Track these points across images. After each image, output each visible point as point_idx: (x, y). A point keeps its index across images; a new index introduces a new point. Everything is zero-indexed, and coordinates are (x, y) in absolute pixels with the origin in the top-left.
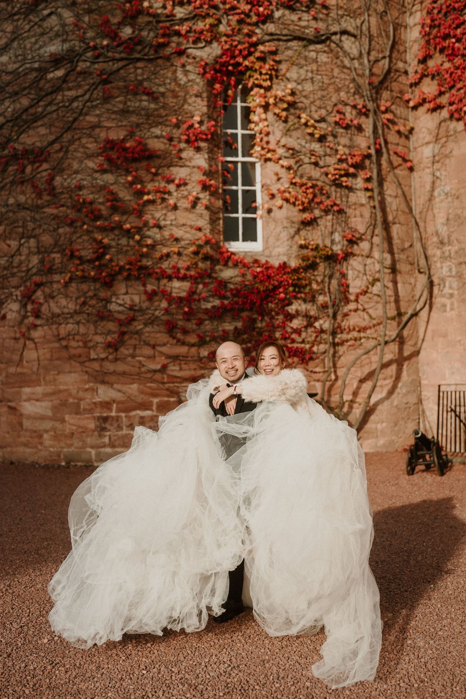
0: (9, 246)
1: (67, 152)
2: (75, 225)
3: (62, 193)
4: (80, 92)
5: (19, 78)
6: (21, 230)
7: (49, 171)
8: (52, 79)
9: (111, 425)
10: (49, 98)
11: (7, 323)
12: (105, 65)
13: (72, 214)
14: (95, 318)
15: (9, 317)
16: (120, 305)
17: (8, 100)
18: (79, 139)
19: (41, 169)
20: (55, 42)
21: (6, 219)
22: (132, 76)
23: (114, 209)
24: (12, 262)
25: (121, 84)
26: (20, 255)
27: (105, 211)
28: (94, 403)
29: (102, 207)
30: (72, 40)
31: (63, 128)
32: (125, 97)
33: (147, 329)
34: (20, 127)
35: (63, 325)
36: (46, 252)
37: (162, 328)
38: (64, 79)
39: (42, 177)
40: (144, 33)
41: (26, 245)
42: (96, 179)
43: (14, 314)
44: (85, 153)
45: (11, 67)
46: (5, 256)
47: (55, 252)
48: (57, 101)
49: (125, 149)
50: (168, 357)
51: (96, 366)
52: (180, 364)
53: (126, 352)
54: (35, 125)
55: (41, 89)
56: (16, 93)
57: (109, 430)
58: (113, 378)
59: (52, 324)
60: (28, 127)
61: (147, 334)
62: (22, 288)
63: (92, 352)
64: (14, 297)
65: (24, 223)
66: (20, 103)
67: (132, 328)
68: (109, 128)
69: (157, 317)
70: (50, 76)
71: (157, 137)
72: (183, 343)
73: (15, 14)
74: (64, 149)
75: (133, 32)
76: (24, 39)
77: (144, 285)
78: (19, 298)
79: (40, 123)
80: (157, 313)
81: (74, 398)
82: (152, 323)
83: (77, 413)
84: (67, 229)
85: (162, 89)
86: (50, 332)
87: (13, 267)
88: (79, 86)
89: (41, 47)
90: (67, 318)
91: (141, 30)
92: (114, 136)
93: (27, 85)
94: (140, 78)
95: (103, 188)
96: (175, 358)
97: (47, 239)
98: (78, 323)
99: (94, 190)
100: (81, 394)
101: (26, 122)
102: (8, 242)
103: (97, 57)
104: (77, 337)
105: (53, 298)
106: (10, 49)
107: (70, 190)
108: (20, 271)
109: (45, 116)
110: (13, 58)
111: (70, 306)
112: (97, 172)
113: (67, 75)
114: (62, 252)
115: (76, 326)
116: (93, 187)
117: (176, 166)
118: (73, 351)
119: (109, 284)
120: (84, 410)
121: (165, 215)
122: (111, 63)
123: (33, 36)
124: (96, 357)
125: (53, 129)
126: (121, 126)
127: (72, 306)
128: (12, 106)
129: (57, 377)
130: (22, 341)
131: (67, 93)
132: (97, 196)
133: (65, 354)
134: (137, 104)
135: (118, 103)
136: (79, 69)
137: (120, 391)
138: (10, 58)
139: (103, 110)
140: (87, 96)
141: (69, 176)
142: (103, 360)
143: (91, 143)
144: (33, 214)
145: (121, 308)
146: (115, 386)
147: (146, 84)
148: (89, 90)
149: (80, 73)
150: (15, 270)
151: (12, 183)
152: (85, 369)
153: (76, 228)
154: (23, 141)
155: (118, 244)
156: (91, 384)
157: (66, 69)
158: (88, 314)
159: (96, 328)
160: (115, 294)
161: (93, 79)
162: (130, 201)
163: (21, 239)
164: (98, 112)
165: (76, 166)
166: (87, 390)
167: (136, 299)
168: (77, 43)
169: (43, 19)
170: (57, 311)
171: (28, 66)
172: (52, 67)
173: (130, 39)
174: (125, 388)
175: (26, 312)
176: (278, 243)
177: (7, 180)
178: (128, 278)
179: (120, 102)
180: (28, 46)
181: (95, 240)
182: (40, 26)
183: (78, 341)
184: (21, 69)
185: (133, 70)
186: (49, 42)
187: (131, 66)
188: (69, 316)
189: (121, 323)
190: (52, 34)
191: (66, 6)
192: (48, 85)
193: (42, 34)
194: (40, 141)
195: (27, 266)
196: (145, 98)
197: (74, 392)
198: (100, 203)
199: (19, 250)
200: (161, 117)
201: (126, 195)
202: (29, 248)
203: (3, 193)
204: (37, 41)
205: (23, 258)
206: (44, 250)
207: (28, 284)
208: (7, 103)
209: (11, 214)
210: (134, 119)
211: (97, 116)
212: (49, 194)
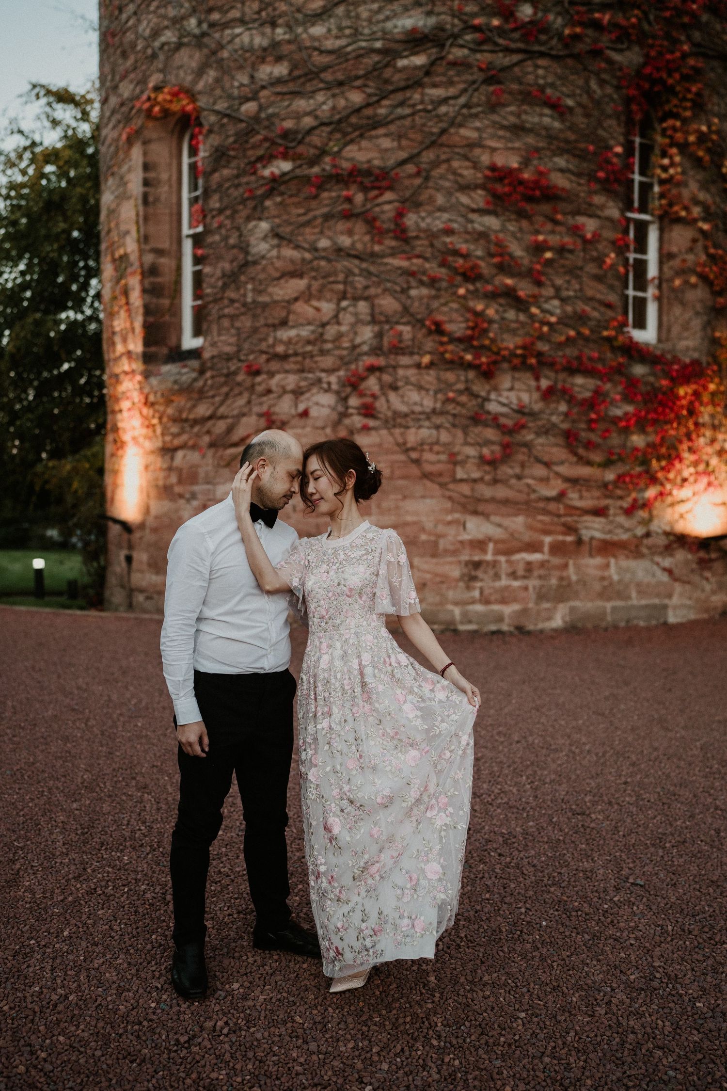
0: (318, 309)
1: (427, 178)
2: (437, 285)
3: (417, 237)
4: (452, 91)
5: (347, 60)
6: (341, 287)
7: (397, 204)
8: (405, 68)
9: (485, 572)
10: (399, 96)
11: (310, 422)
12: (488, 57)
13: (432, 268)
14: (465, 422)
15: (314, 412)
16: (504, 405)
17: (322, 93)
18: (448, 161)
19: (380, 200)
20: (412, 13)
21: (313, 269)
22: (530, 78)
23: (501, 268)
24: (322, 334)
25: (515, 87)
26: (339, 323)
27: (485, 268)
28: (461, 542)
29: (482, 264)
30: (439, 14)
31: (421, 143)
32: (519, 106)
33: (541, 440)
34: (345, 134)
35: (413, 430)
36: (387, 322)
37: (560, 441)
38: (428, 71)
39: (383, 212)
40: (551, 17)
41: (351, 309)
42: (472, 222)
43: (326, 411)
44: (456, 182)
45: (329, 44)
46: (309, 324)
47: (404, 324)
48: (411, 102)
49: (521, 182)
50: (567, 480)
51: (465, 489)
52: (580, 491)
53: (510, 471)
54: (373, 133)
55: (387, 81)
56: (341, 84)
57: (482, 580)
58: (489, 508)
59: (394, 426)
60: (361, 136)
62: (342, 373)
63: (459, 469)
64: (325, 386)
65: (347, 277)
66: (346, 99)
67: (518, 438)
68: (494, 150)
69: (554, 425)
70: (401, 63)
71: (562, 171)
72: (589, 463)
74: (424, 174)
75: (535, 14)
76: (357, 4)
77: (537, 379)
78: (335, 387)
79: (381, 131)
80: (554, 419)
81: (430, 534)
82: (546, 433)
83: (434, 556)
84: (425, 291)
85: (570, 102)
86: (391, 439)
87: (326, 341)
88: (451, 83)
89: (388, 18)
90: (419, 420)
91: (546, 11)
92: (500, 160)
93: (361, 72)
94: (541, 82)
95: (483, 236)
96: (574, 481)
97: (388, 304)
98: (438, 427)
99: (468, 237)
100: (441, 528)
101: (356, 128)
102: (315, 303)
103: (481, 43)
104: (436, 448)
105: (396, 389)
106: (330, 16)
107: (432, 235)
108: (339, 348)
109: (392, 122)
110: (335, 32)
111: (425, 403)
112: (474, 211)
113: (433, 64)
114: (417, 322)
115: (434, 432)
116: (467, 232)
117: (584, 214)
118: (428, 468)
119: (487, 374)
120: (446, 551)
121: (568, 282)
122: (501, 55)
124: (465, 476)
125: (404, 142)
126: (513, 149)
127: (428, 403)
128: (330, 103)
129: (401, 504)
131: (427, 91)
132: (472, 247)
133: (415, 471)
134: (536, 119)
135: (509, 114)
136: (451, 57)
137: (499, 525)
138: (329, 30)
139: (486, 122)
140: (462, 100)
141: (430, 213)
142: (475, 481)
143: (467, 168)
144: (364, 265)
145: (504, 410)
146: (493, 518)
147: (549, 91)
148: (465, 90)
149: (454, 64)
150: (329, 346)
151: (327, 217)
152: (447, 493)
153: (439, 290)
154: (350, 155)
155: (503, 319)
156: (457, 516)
157: (429, 56)
158: (454, 416)
159: (466, 434)
160: (496, 389)
161: (472, 74)
162: (522, 258)
163: (340, 300)
164: (478, 124)
165: (440, 200)
166: (450, 523)
167: (525, 397)
168: (449, 19)
170: (404, 409)
171: (364, 44)
172: (405, 50)
173: (531, 22)
174: (507, 522)
175: (347, 408)
177: (318, 213)
178: (514, 369)
179: (512, 113)
180: (365, 15)
181: (469, 310)
183: (438, 453)
184: (349, 49)
185: (530, 69)
186: (403, 13)
187: (529, 63)
188: (422, 417)
189: (505, 430)
192: (397, 77)
194: (382, 159)
195: (352, 341)
196: (547, 111)
197: (429, 525)
198: (478, 258)
199: (336, 316)
200: (567, 141)
201: (517, 250)
202: (356, 314)
203: (308, 230)
204: (380, 10)
205: (344, 329)
206: (383, 319)
207: (353, 367)
208: (320, 97)
209: (323, 263)
210: (530, 140)
211: (478, 129)
212: (396, 238)
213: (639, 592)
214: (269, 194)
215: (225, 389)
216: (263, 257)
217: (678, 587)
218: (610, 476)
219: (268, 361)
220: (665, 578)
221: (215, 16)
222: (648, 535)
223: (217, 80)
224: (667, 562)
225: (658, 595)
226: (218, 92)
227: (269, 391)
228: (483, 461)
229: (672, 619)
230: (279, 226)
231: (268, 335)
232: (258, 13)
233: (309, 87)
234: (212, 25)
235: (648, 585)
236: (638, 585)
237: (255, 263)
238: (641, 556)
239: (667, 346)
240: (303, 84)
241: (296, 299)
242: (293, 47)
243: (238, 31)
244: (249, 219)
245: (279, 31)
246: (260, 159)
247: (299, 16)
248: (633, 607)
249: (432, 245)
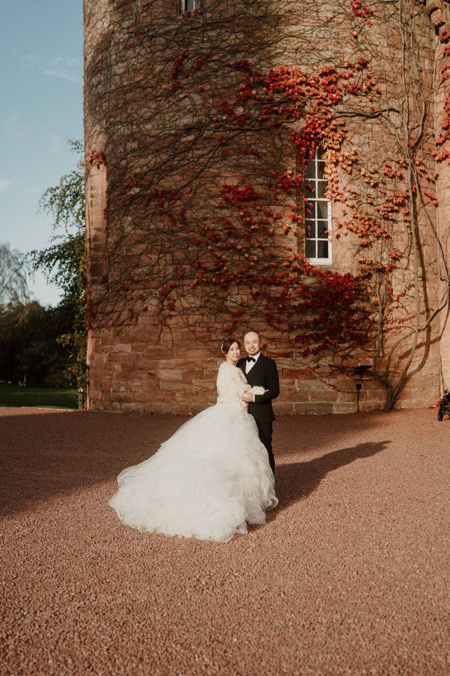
0: (150, 259)
1: (195, 193)
2: (200, 245)
3: (191, 222)
4: (205, 151)
5: (160, 140)
6: (160, 247)
7: (182, 207)
8: (184, 142)
10: (182, 156)
11: (148, 313)
12: (222, 134)
13: (198, 237)
14: (215, 311)
15: (149, 309)
16: (234, 302)
17: (151, 155)
18: (204, 184)
19: (175, 205)
20: (187, 116)
21: (148, 239)
22: (243, 142)
23: (230, 235)
24: (152, 270)
25: (235, 146)
26: (159, 265)
27: (222, 235)
29: (221, 233)
30: (199, 116)
31: (192, 176)
32: (238, 156)
33: (253, 319)
34: (160, 174)
35: (192, 316)
36: (179, 263)
37: (263, 319)
38: (194, 142)
39: (176, 211)
40: (252, 112)
41: (164, 258)
42: (217, 213)
43: (154, 308)
44: (209, 194)
45: (153, 133)
46: (147, 266)
47: (186, 264)
48: (188, 158)
49: (238, 193)
50: (267, 339)
52: (276, 345)
53: (237, 335)
54: (172, 173)
55: (176, 149)
56: (158, 151)
59: (183, 315)
60: (166, 175)
61: (252, 323)
62: (160, 289)
63: (213, 335)
64: (154, 295)
65: (162, 242)
66: (160, 158)
67: (242, 318)
68: (227, 177)
69: (260, 311)
70: (183, 140)
71: (261, 184)
72: (278, 330)
73: (158, 97)
74: (193, 191)
75: (244, 111)
76: (165, 114)
77: (251, 288)
78: (158, 296)
79: (175, 172)
80: (260, 308)
81: (199, 367)
82: (256, 315)
83: (201, 378)
84: (195, 248)
85: (264, 151)
86: (181, 321)
87: (153, 274)
88: (205, 147)
89: (177, 120)
90: (194, 311)
91: (249, 109)
92: (229, 183)
93: (166, 145)
94: (248, 142)
95: (222, 219)
96: (272, 340)
97: (179, 255)
98: (203, 314)
99: (215, 220)
100: (204, 365)
101: (164, 171)
102: (149, 256)
103: (218, 128)
104: (202, 325)
105: (184, 296)
106: (153, 120)
107: (197, 220)
108: (158, 277)
109: (179, 168)
110: (156, 126)
111: (197, 302)
112: (217, 208)
113: (196, 139)
114: (191, 264)
115: (201, 317)
116: (214, 218)
117: (274, 205)
118: (198, 335)
119: (225, 288)
120: (207, 376)
121: (266, 239)
122: (228, 132)
123: (171, 112)
124: (215, 338)
125: (185, 177)
126: (235, 176)
127: (198, 303)
128: (154, 160)
129: (186, 352)
130: (160, 326)
131: (195, 152)
132: (217, 225)
133: (192, 336)
134: (247, 161)
135: (233, 159)
136: (205, 135)
138: (153, 126)
139: (222, 164)
140: (210, 155)
141: (197, 210)
143: (213, 187)
144: (169, 237)
145: (234, 305)
147: (252, 147)
148: (212, 150)
149: (206, 138)
150: (155, 276)
151: (153, 214)
152: (207, 347)
153: (201, 247)
154: (162, 184)
155: (232, 260)
156: (212, 358)
157: (195, 136)
158: (210, 308)
159: (216, 318)
160: (229, 294)
161: (215, 142)
162: (241, 229)
163: (159, 254)
164: (218, 166)
165: (202, 203)
166: (209, 362)
167: (245, 298)
168: (204, 118)
169: (180, 100)
170: (187, 305)
171: (167, 132)
172: (185, 134)
173: (242, 115)
175: (163, 306)
176: (344, 260)
177: (150, 212)
178: (238, 284)
179: (234, 159)
180: (167, 118)
181: (216, 256)
182: (176, 105)
183: (202, 327)
184: (161, 134)
185: (243, 137)
186: (183, 116)
187: (242, 134)
188: (195, 309)
189: (234, 315)
190: (185, 111)
191: (196, 92)
192: (182, 146)
193: (178, 111)
194: (175, 185)
195: (165, 273)
196: (252, 156)
197: (199, 363)
198: (220, 230)
199: (158, 261)
200: (263, 170)
201: (238, 225)
202: (166, 260)
203: (146, 221)
204: (174, 116)
205: (161, 267)
206: (177, 262)
207: (165, 286)
208: (150, 158)
209: (152, 236)
210: (244, 171)
211: (218, 168)
212: (182, 223)
213: (313, 397)
214: (130, 204)
215: (116, 298)
216: (129, 234)
217: (340, 394)
218: (293, 336)
219: (131, 284)
220: (331, 390)
221: (112, 120)
222: (318, 367)
223: (112, 150)
224: (332, 381)
225: (326, 399)
226: (113, 155)
227: (132, 299)
228: (225, 331)
229: (335, 412)
230: (135, 219)
231: (131, 271)
232: (127, 118)
233: (146, 153)
234: (111, 124)
235: (319, 393)
236: (312, 393)
237: (126, 237)
238: (315, 378)
240: (143, 151)
241: (142, 254)
242: (139, 134)
243: (119, 127)
244: (124, 215)
245: (134, 127)
246: (127, 187)
247: (141, 120)
248: (309, 404)
249: (198, 226)
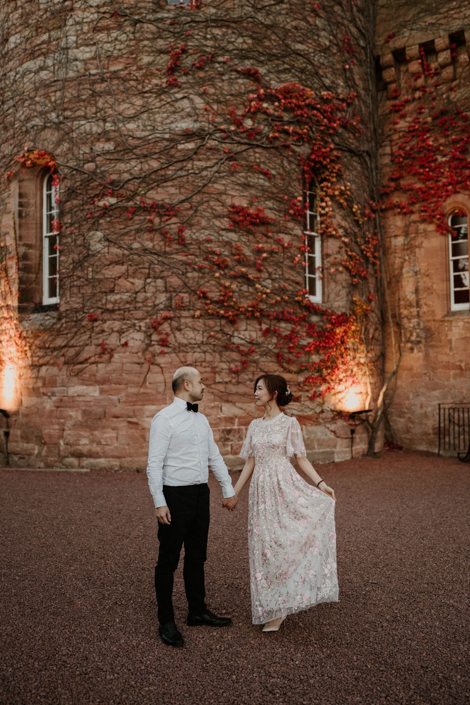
0: (133, 284)
1: (196, 211)
2: (203, 271)
3: (191, 244)
4: (209, 164)
5: (149, 144)
6: (147, 271)
7: (179, 225)
8: (182, 150)
9: (234, 436)
10: (179, 165)
11: (129, 349)
12: (229, 146)
13: (200, 261)
14: (220, 349)
15: (131, 344)
16: (242, 339)
17: (134, 160)
18: (208, 201)
19: (169, 222)
20: (186, 120)
21: (129, 260)
22: (252, 158)
23: (239, 262)
24: (135, 298)
25: (243, 162)
27: (230, 262)
28: (219, 418)
29: (228, 259)
30: (201, 122)
31: (193, 191)
32: (246, 173)
33: (263, 359)
34: (148, 184)
35: (190, 354)
36: (175, 291)
37: (274, 359)
38: (195, 152)
39: (171, 229)
40: (262, 127)
41: (153, 284)
42: (222, 236)
43: (138, 343)
44: (213, 213)
45: (139, 134)
46: (127, 292)
47: (184, 293)
48: (187, 168)
49: (249, 215)
51: (221, 388)
53: (246, 377)
54: (165, 184)
55: (172, 156)
56: (145, 156)
57: (232, 441)
58: (235, 398)
59: (179, 352)
60: (158, 185)
61: (262, 363)
62: (148, 321)
63: (217, 376)
64: (138, 328)
65: (150, 265)
66: (149, 165)
67: (251, 358)
68: (233, 196)
69: (270, 350)
70: (180, 147)
71: (270, 209)
72: (288, 371)
73: (146, 92)
74: (194, 208)
75: (254, 125)
76: (154, 113)
77: (260, 324)
78: (143, 329)
79: (170, 184)
80: (270, 347)
82: (266, 355)
84: (196, 274)
85: (273, 172)
86: (177, 359)
87: (138, 302)
88: (209, 159)
89: (172, 122)
90: (194, 348)
91: (259, 123)
92: (237, 202)
93: (157, 151)
94: (258, 160)
95: (228, 244)
97: (175, 281)
98: (205, 352)
99: (220, 244)
100: (208, 411)
101: (155, 181)
102: (131, 280)
103: (224, 139)
104: (204, 364)
105: (180, 330)
106: (139, 119)
107: (199, 243)
108: (146, 306)
109: (175, 179)
110: (141, 127)
111: (197, 338)
112: (223, 230)
113: (198, 148)
114: (191, 292)
115: (203, 355)
116: (219, 242)
117: (283, 233)
119: (232, 322)
121: (276, 270)
122: (236, 145)
123: (164, 112)
124: (221, 380)
125: (183, 190)
126: (243, 196)
127: (199, 338)
128: (139, 166)
130: (146, 366)
131: (195, 163)
132: (222, 250)
134: (256, 181)
135: (241, 177)
136: (208, 145)
137: (241, 409)
138: (138, 126)
139: (229, 181)
140: (215, 169)
141: (198, 230)
142: (226, 383)
143: (218, 206)
144: (160, 259)
145: (242, 342)
146: (237, 404)
147: (262, 166)
148: (217, 163)
149: (210, 149)
150: (140, 305)
151: (138, 231)
152: (211, 390)
153: (204, 273)
154: (151, 196)
155: (240, 290)
156: (217, 403)
157: (196, 144)
158: (214, 345)
159: (221, 356)
160: (237, 330)
161: (220, 155)
162: (250, 256)
163: (146, 279)
164: (224, 182)
165: (204, 223)
166: (213, 407)
167: (254, 335)
168: (207, 124)
169: (177, 100)
170: (185, 341)
171: (158, 135)
172: (182, 140)
173: (251, 129)
174: (245, 406)
175: (151, 341)
176: (338, 298)
177: (132, 228)
178: (247, 318)
179: (242, 177)
180: (159, 119)
181: (221, 285)
182: (172, 106)
183: (205, 367)
184: (150, 137)
185: (252, 154)
186: (181, 120)
187: (251, 150)
188: (196, 346)
189: (243, 353)
190: (183, 114)
191: (198, 94)
192: (178, 154)
193: (174, 112)
194: (170, 199)
195: (154, 302)
196: (261, 176)
198: (226, 256)
199: (144, 287)
200: (273, 193)
201: (247, 252)
202: (156, 287)
203: (126, 238)
204: (168, 117)
205: (149, 295)
206: (172, 289)
207: (155, 317)
208: (133, 163)
209: (135, 257)
210: (253, 192)
211: (224, 185)
212: (179, 244)
213: (318, 445)
214: (103, 216)
215: (75, 330)
216: (99, 252)
217: (339, 441)
218: (301, 379)
219: (102, 313)
220: (332, 436)
221: (68, 113)
222: (322, 412)
223: (69, 149)
224: (333, 427)
225: (329, 446)
226: (70, 156)
227: (103, 331)
228: (231, 371)
229: (337, 460)
230: (108, 235)
231: (102, 298)
232: (96, 113)
233: (126, 157)
234: (66, 118)
235: (323, 440)
236: (318, 440)
237: (93, 255)
238: (320, 424)
239: (327, 305)
240: (123, 155)
241: (119, 277)
242: (116, 134)
243: (82, 122)
244: (89, 230)
245: (108, 124)
246: (97, 196)
247: (121, 117)
248: (316, 453)
249: (199, 248)
